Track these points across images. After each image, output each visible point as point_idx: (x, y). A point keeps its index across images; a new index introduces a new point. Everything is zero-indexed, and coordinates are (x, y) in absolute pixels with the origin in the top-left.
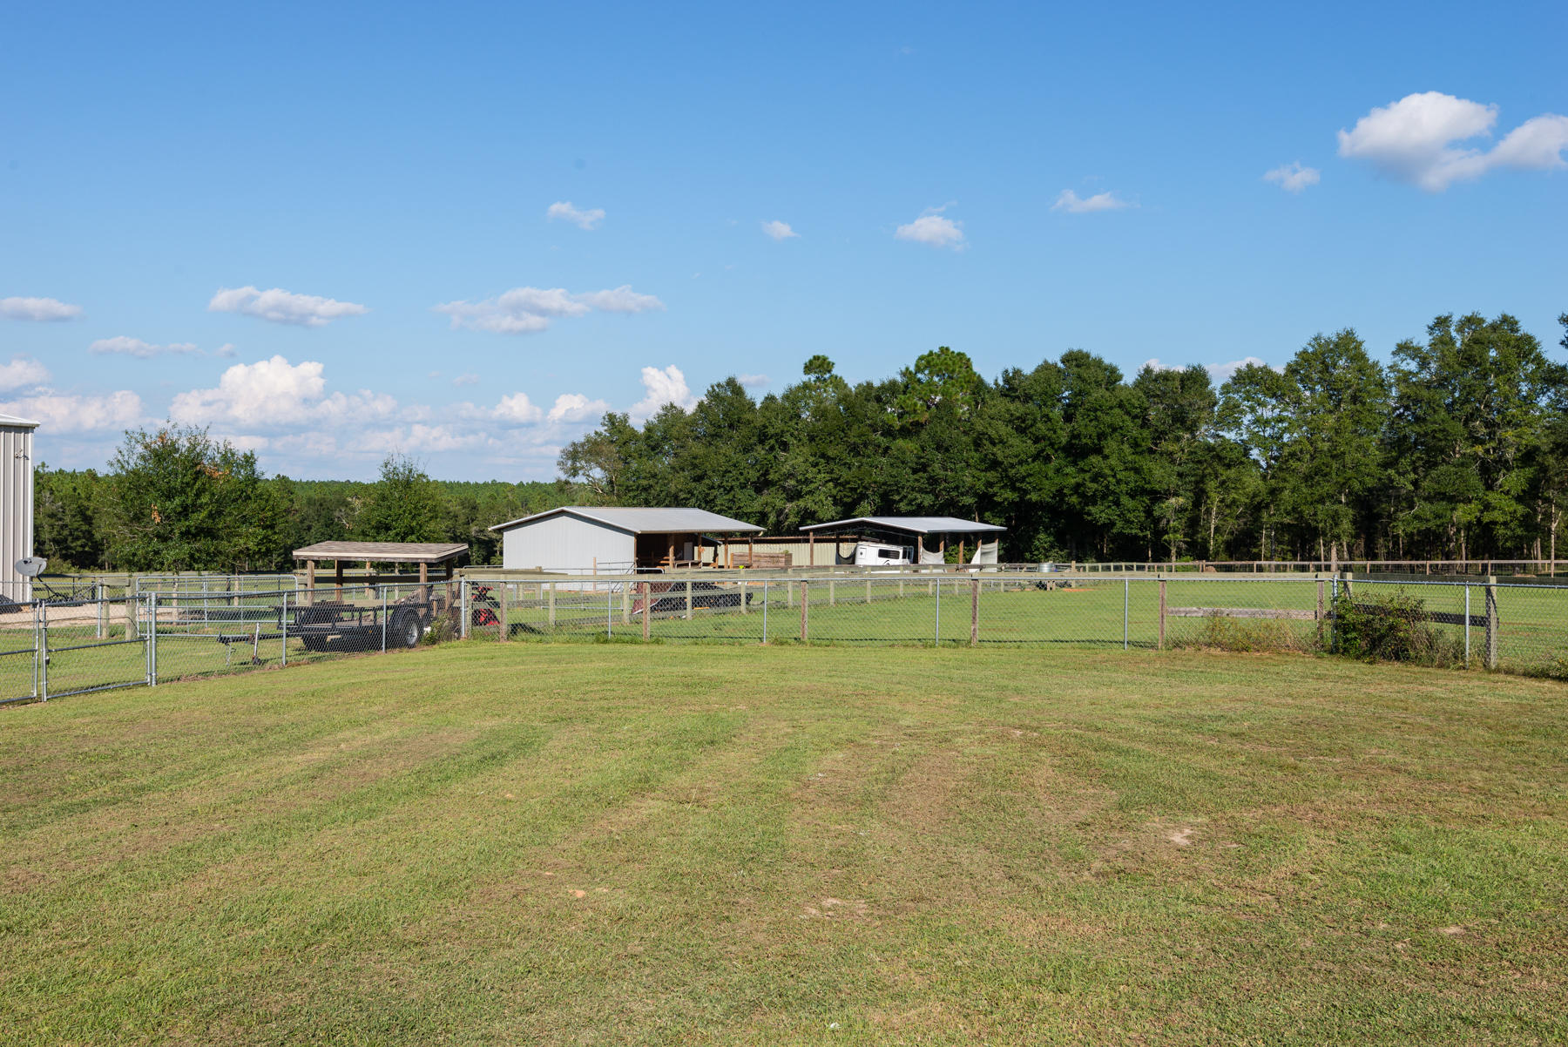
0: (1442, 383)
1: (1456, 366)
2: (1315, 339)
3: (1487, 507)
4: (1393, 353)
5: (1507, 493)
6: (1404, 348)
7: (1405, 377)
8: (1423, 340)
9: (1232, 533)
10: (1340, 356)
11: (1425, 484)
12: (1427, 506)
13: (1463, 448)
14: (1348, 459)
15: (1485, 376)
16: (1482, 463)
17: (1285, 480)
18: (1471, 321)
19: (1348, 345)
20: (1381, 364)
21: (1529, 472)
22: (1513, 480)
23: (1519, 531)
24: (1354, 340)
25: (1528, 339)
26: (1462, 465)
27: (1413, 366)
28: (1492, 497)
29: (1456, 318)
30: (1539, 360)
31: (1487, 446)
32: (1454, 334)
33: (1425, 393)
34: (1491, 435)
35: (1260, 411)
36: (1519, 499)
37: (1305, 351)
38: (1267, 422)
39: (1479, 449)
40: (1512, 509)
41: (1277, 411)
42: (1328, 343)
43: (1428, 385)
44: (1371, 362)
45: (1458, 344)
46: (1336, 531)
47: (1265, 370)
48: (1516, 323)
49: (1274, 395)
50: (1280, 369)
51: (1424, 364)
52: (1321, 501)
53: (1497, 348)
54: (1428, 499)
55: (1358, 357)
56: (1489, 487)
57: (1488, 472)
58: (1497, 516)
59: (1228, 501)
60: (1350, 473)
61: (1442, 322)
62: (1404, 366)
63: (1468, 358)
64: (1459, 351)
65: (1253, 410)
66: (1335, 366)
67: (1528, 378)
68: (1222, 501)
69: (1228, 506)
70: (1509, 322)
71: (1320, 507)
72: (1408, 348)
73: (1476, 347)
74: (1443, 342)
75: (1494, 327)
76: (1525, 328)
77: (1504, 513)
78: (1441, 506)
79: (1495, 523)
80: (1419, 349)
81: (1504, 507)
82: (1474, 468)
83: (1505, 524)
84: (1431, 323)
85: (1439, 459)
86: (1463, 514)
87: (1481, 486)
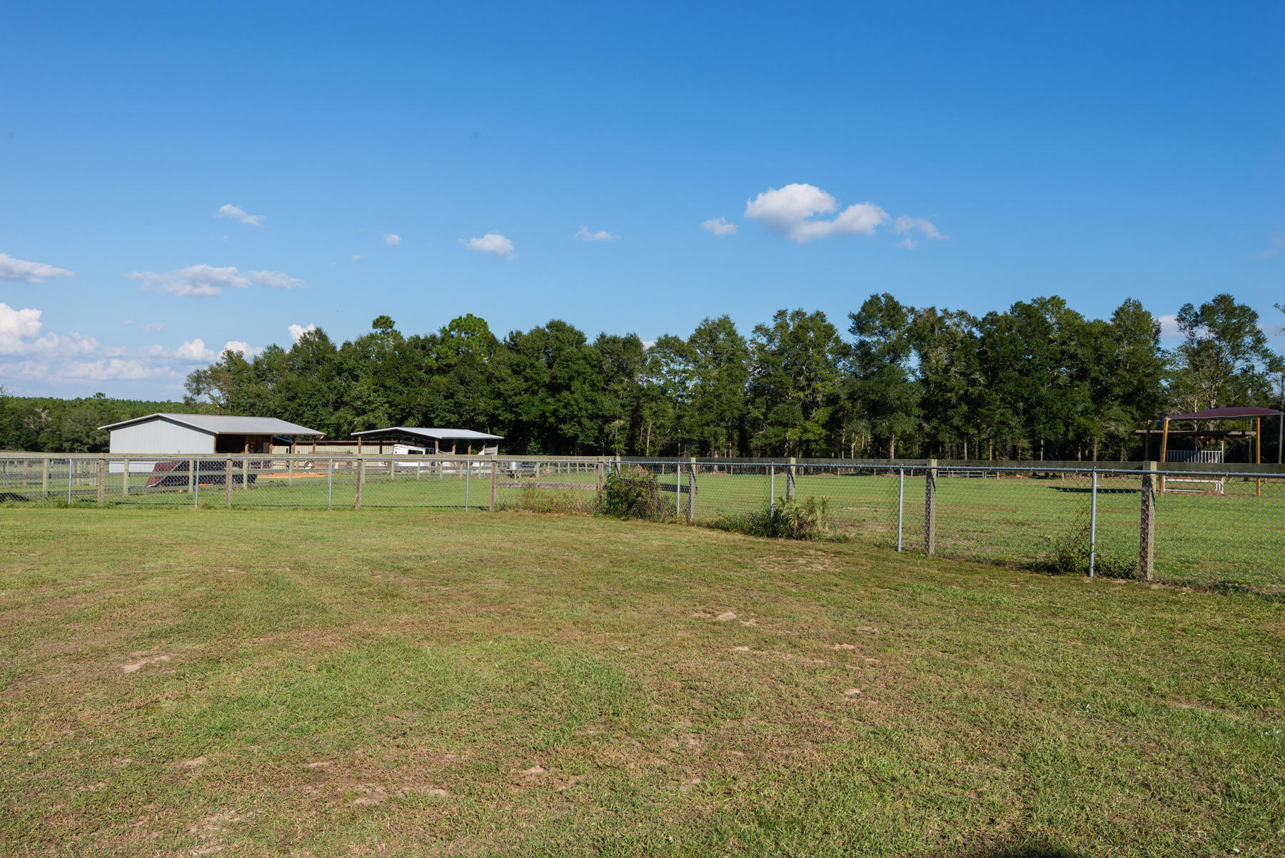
0: (781, 352)
1: (789, 342)
2: (705, 321)
3: (805, 431)
4: (753, 332)
5: (817, 422)
6: (759, 329)
7: (761, 348)
8: (771, 325)
9: (663, 446)
10: (720, 332)
11: (770, 415)
12: (771, 429)
13: (793, 393)
14: (724, 398)
15: (807, 349)
16: (803, 404)
17: (685, 410)
18: (799, 314)
19: (725, 325)
20: (745, 338)
21: (830, 409)
22: (821, 414)
23: (824, 446)
24: (729, 322)
25: (830, 327)
26: (792, 404)
27: (763, 340)
28: (808, 424)
29: (789, 312)
30: (837, 340)
31: (806, 393)
32: (788, 321)
33: (770, 358)
34: (809, 385)
35: (672, 366)
36: (824, 426)
37: (700, 329)
38: (676, 373)
39: (801, 394)
40: (819, 432)
41: (682, 365)
42: (713, 323)
43: (773, 354)
44: (739, 336)
45: (791, 328)
46: (717, 444)
47: (676, 339)
48: (824, 316)
49: (681, 356)
50: (685, 338)
51: (771, 340)
52: (707, 424)
53: (814, 331)
54: (771, 425)
55: (731, 333)
56: (807, 418)
57: (807, 409)
58: (810, 436)
59: (658, 425)
60: (724, 407)
61: (781, 314)
62: (759, 340)
63: (796, 338)
64: (791, 333)
65: (667, 364)
66: (717, 337)
67: (831, 353)
68: (654, 424)
69: (658, 428)
70: (820, 316)
71: (706, 428)
72: (762, 329)
73: (800, 330)
74: (782, 327)
75: (812, 319)
76: (830, 320)
77: (815, 434)
78: (778, 429)
79: (810, 441)
80: (767, 330)
81: (815, 430)
82: (798, 406)
83: (815, 441)
84: (775, 314)
85: (778, 400)
86: (792, 435)
87: (802, 418)
